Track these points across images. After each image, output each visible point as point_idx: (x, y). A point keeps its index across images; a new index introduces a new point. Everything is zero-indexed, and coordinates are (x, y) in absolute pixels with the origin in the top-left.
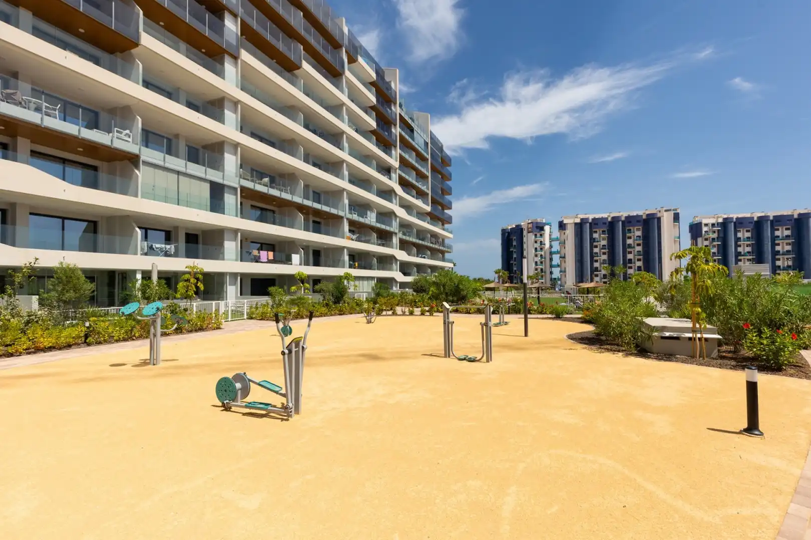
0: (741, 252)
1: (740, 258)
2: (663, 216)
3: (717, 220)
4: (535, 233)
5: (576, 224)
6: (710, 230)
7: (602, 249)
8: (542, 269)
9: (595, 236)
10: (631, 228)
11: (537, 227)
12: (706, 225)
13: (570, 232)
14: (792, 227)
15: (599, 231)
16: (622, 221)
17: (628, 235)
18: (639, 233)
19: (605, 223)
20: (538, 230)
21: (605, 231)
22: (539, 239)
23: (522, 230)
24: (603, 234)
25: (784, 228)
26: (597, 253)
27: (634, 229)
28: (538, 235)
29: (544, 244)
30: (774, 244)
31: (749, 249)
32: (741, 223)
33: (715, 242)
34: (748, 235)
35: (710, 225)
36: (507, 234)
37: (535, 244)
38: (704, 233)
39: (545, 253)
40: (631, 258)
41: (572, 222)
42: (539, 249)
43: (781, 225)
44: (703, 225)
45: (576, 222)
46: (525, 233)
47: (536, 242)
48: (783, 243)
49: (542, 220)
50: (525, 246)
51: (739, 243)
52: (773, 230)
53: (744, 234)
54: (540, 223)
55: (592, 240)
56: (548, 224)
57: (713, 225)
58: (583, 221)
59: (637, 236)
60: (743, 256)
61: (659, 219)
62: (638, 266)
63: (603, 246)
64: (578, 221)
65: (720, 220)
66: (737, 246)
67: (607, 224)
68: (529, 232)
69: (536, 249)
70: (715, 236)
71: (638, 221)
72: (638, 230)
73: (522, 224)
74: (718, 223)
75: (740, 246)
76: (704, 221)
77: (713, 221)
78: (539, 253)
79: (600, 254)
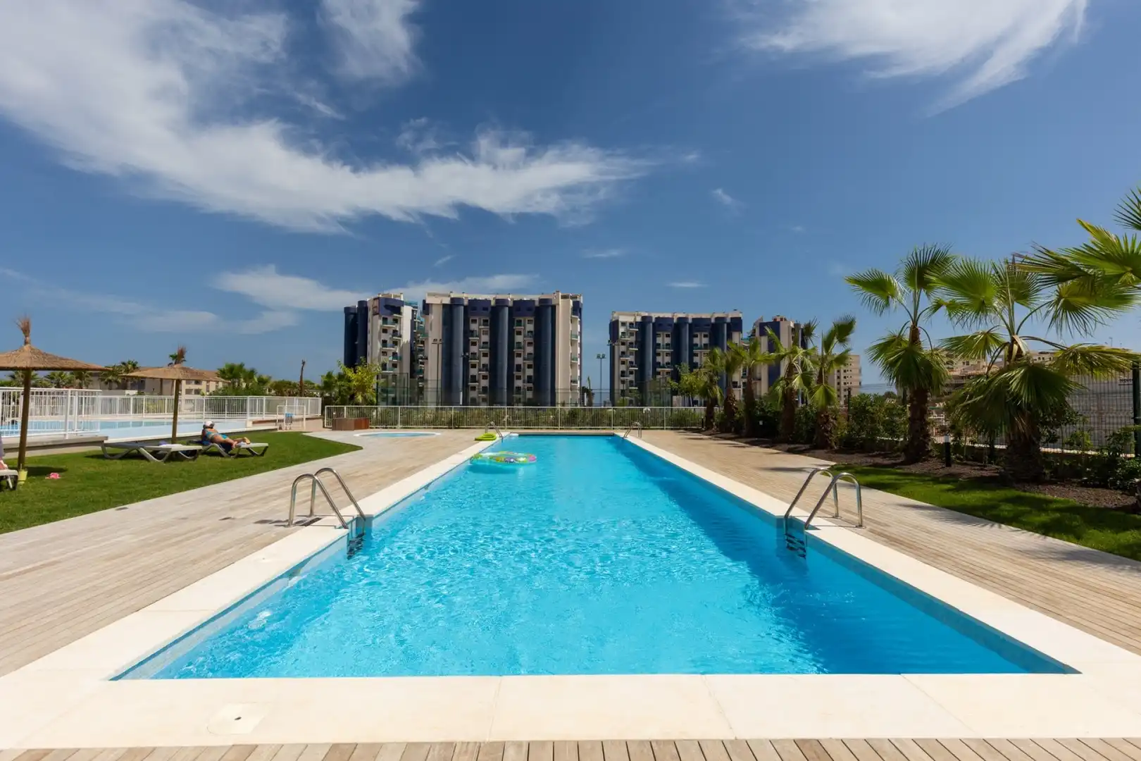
0: (660, 363)
1: (658, 370)
2: (558, 304)
3: (635, 319)
4: (383, 316)
5: (444, 306)
6: (628, 331)
7: (483, 348)
8: (394, 376)
9: (474, 327)
10: (522, 319)
11: (387, 307)
12: (624, 324)
13: (436, 318)
14: (710, 334)
15: (480, 319)
16: (510, 308)
17: (517, 328)
18: (530, 327)
19: (485, 309)
20: (389, 311)
21: (487, 321)
22: (390, 326)
23: (366, 309)
24: (484, 325)
25: (703, 334)
26: (475, 354)
27: (525, 321)
28: (390, 320)
29: (400, 336)
30: (692, 355)
31: (668, 359)
32: (660, 325)
33: (632, 347)
34: (668, 340)
35: (628, 324)
36: (352, 316)
37: (383, 335)
38: (620, 334)
39: (401, 350)
40: (519, 363)
41: (439, 303)
42: (390, 343)
43: (700, 331)
44: (620, 324)
45: (444, 302)
46: (370, 313)
47: (385, 331)
48: (701, 352)
49: (400, 297)
50: (369, 336)
51: (658, 351)
52: (692, 336)
53: (663, 340)
54: (394, 300)
55: (468, 333)
56: (409, 304)
57: (631, 324)
58: (455, 302)
59: (528, 332)
60: (661, 367)
61: (554, 308)
62: (528, 376)
63: (484, 343)
64: (447, 301)
65: (639, 319)
66: (656, 354)
67: (490, 309)
68: (375, 314)
69: (384, 343)
70: (633, 339)
71: (529, 309)
72: (530, 322)
73: (368, 300)
74: (636, 322)
75: (659, 354)
76: (622, 319)
77: (631, 319)
78: (390, 349)
79: (479, 356)
